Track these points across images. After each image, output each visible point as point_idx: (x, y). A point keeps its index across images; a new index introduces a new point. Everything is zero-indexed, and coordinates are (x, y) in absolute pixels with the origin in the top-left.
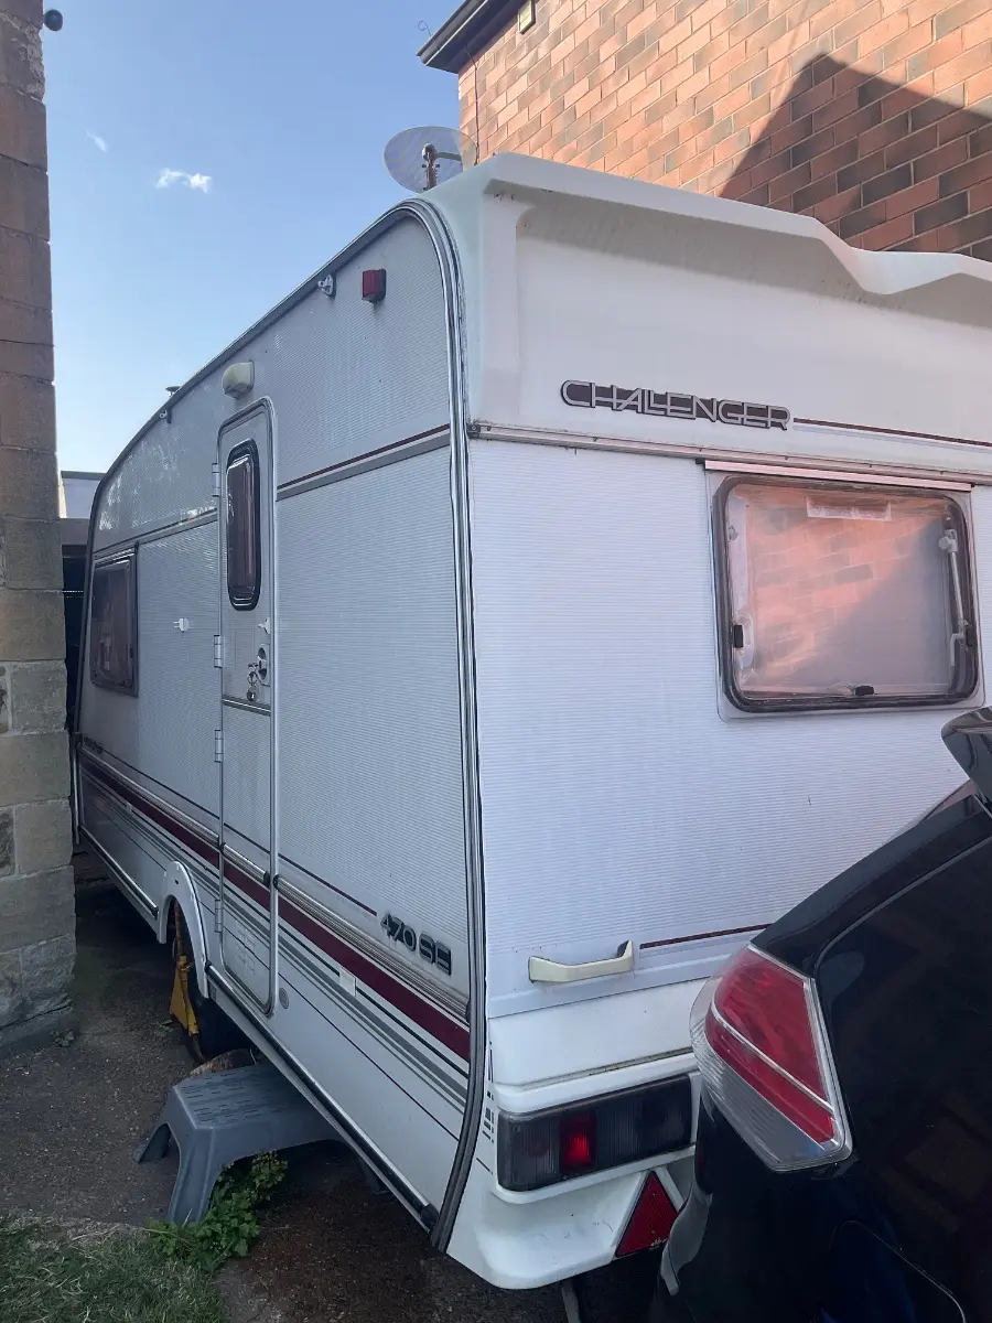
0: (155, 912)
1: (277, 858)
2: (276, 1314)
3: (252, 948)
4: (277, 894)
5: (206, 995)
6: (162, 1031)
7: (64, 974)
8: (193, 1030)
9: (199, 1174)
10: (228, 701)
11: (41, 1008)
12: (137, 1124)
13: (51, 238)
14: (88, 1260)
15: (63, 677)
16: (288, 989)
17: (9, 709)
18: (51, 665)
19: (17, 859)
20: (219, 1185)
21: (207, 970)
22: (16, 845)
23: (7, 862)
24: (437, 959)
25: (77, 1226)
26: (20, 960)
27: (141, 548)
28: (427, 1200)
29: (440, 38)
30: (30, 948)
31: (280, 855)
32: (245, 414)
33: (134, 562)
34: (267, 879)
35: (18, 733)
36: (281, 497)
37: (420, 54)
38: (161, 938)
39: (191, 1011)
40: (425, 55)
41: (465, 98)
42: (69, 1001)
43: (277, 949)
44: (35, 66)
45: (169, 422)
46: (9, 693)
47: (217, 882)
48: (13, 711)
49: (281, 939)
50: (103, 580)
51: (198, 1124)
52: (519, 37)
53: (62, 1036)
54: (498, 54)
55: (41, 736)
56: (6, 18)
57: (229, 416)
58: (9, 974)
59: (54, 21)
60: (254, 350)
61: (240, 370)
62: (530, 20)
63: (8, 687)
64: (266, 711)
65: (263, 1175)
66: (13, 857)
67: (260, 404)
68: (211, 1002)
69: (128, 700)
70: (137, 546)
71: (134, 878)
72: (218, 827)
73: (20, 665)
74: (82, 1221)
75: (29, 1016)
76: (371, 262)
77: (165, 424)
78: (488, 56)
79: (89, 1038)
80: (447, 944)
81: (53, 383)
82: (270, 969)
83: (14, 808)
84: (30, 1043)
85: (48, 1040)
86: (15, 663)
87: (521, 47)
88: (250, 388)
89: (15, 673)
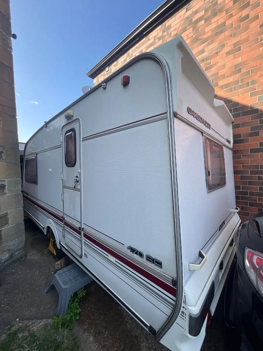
0: (44, 228)
1: (83, 224)
2: (91, 338)
3: (74, 242)
4: (83, 232)
5: (59, 248)
6: (46, 252)
7: (22, 245)
8: (55, 254)
9: (65, 299)
10: (64, 187)
11: (17, 253)
12: (44, 281)
13: (15, 85)
14: (37, 336)
15: (21, 181)
16: (86, 253)
17: (7, 189)
18: (18, 179)
19: (10, 222)
20: (70, 301)
21: (60, 244)
22: (9, 219)
23: (7, 223)
24: (155, 263)
25: (33, 324)
26: (11, 244)
27: (38, 154)
28: (149, 324)
29: (91, 71)
30: (13, 241)
31: (84, 223)
32: (71, 123)
33: (36, 157)
34: (80, 228)
35: (8, 194)
36: (83, 141)
37: (87, 74)
38: (45, 233)
39: (54, 250)
40: (88, 74)
41: (95, 83)
42: (23, 250)
43: (83, 244)
44: (10, 45)
45: (46, 128)
46: (7, 186)
47: (63, 226)
48: (8, 190)
49: (84, 242)
50: (28, 161)
51: (64, 286)
52: (106, 73)
53: (22, 258)
54: (101, 76)
55: (16, 194)
56: (1, 30)
57: (66, 123)
58: (8, 248)
59: (14, 36)
60: (74, 107)
61: (70, 112)
62: (108, 70)
63: (6, 184)
64: (79, 190)
65: (80, 295)
66: (9, 222)
67: (77, 119)
68: (61, 250)
69: (35, 185)
70: (37, 154)
71: (37, 220)
72: (63, 214)
73: (9, 179)
74: (34, 321)
75: (13, 256)
76: (125, 74)
77: (45, 128)
78: (99, 76)
79: (29, 257)
80: (161, 260)
81: (16, 117)
82: (81, 248)
83: (9, 211)
84: (14, 262)
85: (18, 260)
86: (8, 179)
87: (106, 74)
88: (72, 116)
89: (8, 181)
